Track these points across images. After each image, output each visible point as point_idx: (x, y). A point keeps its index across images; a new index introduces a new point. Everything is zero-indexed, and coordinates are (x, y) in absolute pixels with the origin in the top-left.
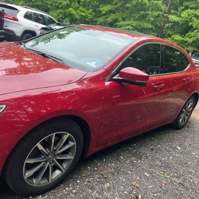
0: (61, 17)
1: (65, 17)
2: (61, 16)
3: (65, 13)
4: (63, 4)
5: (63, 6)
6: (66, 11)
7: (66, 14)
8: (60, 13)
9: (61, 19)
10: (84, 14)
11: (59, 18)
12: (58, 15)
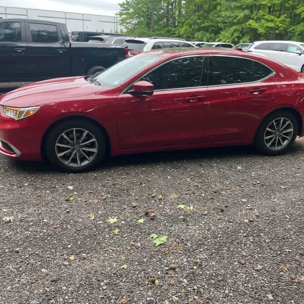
0: (237, 37)
1: (243, 36)
2: (236, 35)
3: (243, 29)
4: (239, 17)
5: (239, 20)
6: (243, 25)
7: (245, 31)
8: (235, 31)
9: (236, 39)
10: (271, 25)
11: (234, 39)
12: (232, 35)
